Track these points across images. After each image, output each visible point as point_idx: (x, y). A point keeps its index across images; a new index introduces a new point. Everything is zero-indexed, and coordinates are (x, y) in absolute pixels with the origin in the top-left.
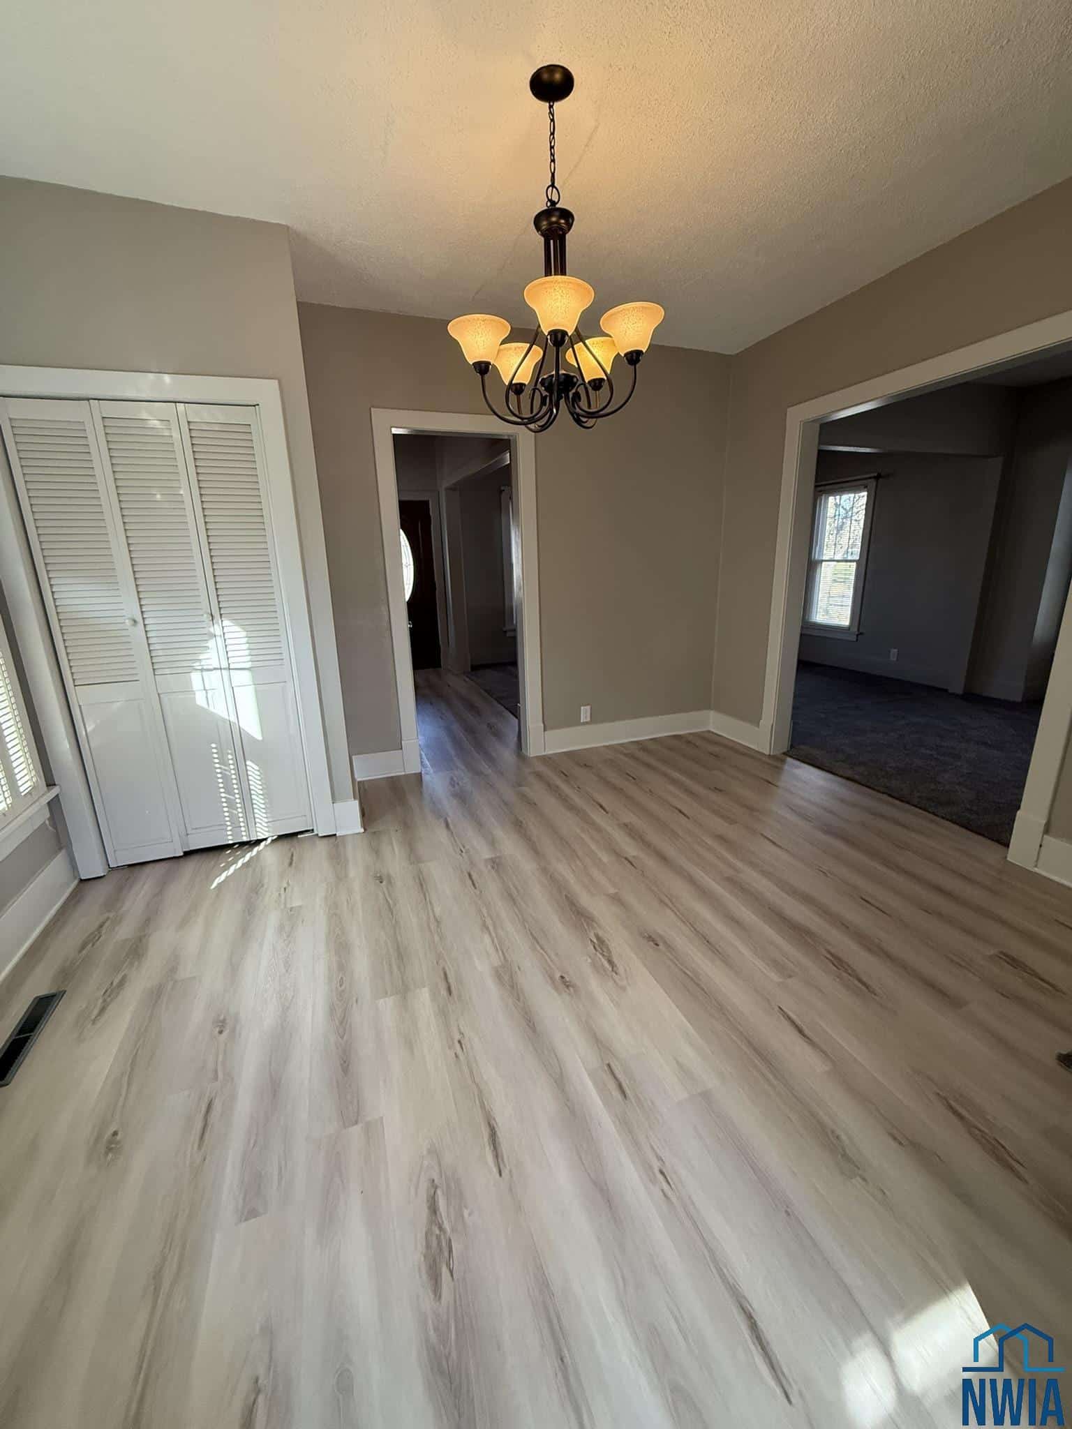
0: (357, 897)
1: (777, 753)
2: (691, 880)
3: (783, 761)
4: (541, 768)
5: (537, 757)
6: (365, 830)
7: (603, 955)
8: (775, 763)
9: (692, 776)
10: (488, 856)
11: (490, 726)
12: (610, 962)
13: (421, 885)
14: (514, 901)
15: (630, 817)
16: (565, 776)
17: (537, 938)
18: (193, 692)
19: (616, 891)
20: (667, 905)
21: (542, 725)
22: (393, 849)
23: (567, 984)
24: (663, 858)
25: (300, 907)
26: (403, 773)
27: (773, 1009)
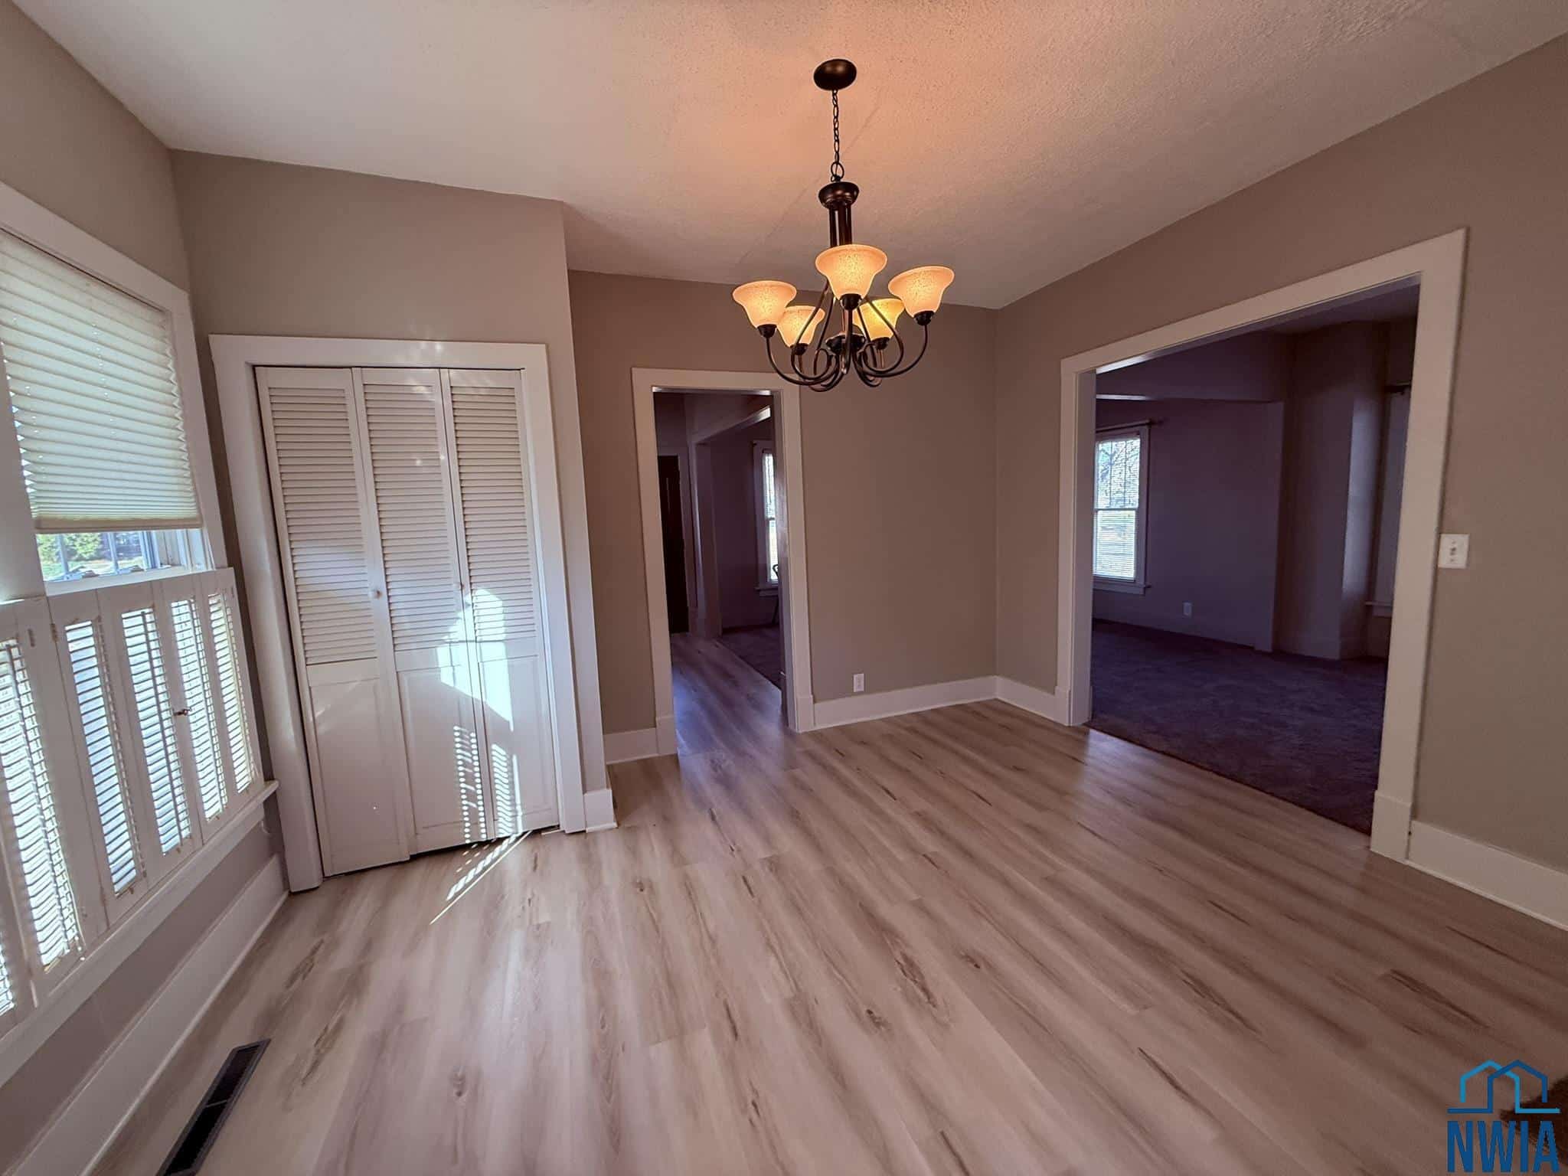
0: (615, 909)
1: (1078, 724)
2: (1006, 883)
3: (1086, 734)
4: (813, 746)
5: (806, 733)
6: (619, 824)
7: (915, 982)
8: (1078, 736)
9: (985, 752)
10: (764, 856)
11: (749, 698)
12: (925, 990)
13: (690, 894)
14: (799, 910)
15: (921, 804)
16: (841, 754)
17: (834, 960)
18: (437, 669)
19: (920, 896)
20: (983, 916)
21: (812, 696)
22: (653, 849)
23: (877, 1021)
24: (967, 854)
25: (548, 923)
26: (656, 755)
27: (1133, 1052)
